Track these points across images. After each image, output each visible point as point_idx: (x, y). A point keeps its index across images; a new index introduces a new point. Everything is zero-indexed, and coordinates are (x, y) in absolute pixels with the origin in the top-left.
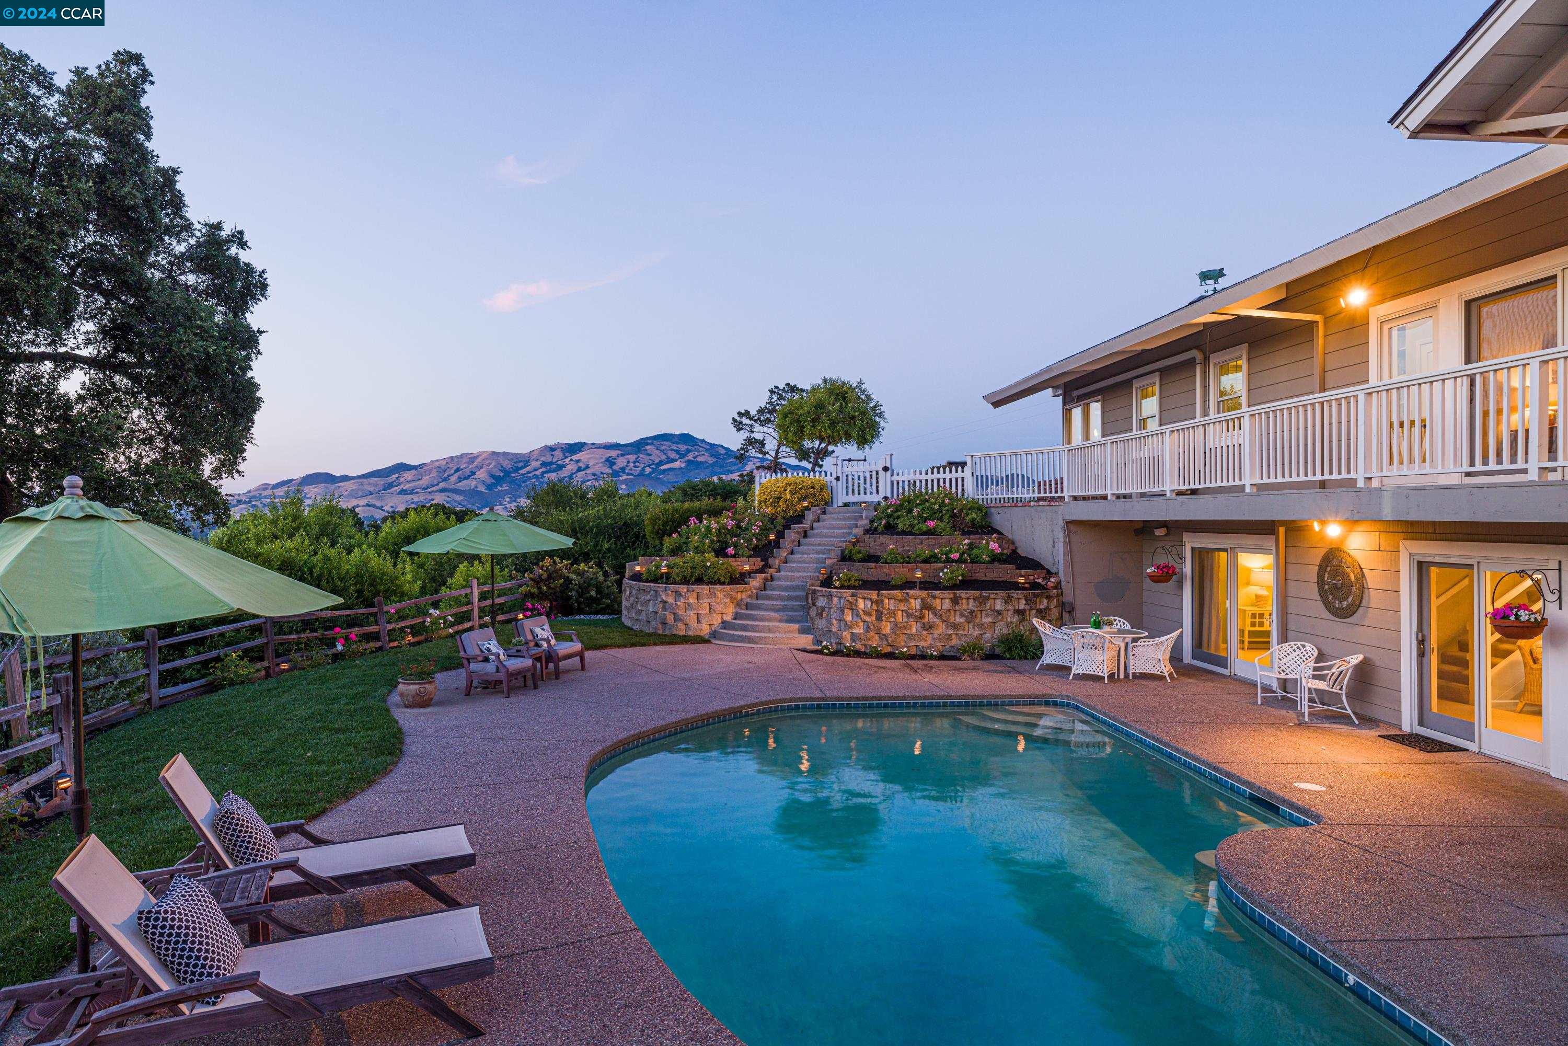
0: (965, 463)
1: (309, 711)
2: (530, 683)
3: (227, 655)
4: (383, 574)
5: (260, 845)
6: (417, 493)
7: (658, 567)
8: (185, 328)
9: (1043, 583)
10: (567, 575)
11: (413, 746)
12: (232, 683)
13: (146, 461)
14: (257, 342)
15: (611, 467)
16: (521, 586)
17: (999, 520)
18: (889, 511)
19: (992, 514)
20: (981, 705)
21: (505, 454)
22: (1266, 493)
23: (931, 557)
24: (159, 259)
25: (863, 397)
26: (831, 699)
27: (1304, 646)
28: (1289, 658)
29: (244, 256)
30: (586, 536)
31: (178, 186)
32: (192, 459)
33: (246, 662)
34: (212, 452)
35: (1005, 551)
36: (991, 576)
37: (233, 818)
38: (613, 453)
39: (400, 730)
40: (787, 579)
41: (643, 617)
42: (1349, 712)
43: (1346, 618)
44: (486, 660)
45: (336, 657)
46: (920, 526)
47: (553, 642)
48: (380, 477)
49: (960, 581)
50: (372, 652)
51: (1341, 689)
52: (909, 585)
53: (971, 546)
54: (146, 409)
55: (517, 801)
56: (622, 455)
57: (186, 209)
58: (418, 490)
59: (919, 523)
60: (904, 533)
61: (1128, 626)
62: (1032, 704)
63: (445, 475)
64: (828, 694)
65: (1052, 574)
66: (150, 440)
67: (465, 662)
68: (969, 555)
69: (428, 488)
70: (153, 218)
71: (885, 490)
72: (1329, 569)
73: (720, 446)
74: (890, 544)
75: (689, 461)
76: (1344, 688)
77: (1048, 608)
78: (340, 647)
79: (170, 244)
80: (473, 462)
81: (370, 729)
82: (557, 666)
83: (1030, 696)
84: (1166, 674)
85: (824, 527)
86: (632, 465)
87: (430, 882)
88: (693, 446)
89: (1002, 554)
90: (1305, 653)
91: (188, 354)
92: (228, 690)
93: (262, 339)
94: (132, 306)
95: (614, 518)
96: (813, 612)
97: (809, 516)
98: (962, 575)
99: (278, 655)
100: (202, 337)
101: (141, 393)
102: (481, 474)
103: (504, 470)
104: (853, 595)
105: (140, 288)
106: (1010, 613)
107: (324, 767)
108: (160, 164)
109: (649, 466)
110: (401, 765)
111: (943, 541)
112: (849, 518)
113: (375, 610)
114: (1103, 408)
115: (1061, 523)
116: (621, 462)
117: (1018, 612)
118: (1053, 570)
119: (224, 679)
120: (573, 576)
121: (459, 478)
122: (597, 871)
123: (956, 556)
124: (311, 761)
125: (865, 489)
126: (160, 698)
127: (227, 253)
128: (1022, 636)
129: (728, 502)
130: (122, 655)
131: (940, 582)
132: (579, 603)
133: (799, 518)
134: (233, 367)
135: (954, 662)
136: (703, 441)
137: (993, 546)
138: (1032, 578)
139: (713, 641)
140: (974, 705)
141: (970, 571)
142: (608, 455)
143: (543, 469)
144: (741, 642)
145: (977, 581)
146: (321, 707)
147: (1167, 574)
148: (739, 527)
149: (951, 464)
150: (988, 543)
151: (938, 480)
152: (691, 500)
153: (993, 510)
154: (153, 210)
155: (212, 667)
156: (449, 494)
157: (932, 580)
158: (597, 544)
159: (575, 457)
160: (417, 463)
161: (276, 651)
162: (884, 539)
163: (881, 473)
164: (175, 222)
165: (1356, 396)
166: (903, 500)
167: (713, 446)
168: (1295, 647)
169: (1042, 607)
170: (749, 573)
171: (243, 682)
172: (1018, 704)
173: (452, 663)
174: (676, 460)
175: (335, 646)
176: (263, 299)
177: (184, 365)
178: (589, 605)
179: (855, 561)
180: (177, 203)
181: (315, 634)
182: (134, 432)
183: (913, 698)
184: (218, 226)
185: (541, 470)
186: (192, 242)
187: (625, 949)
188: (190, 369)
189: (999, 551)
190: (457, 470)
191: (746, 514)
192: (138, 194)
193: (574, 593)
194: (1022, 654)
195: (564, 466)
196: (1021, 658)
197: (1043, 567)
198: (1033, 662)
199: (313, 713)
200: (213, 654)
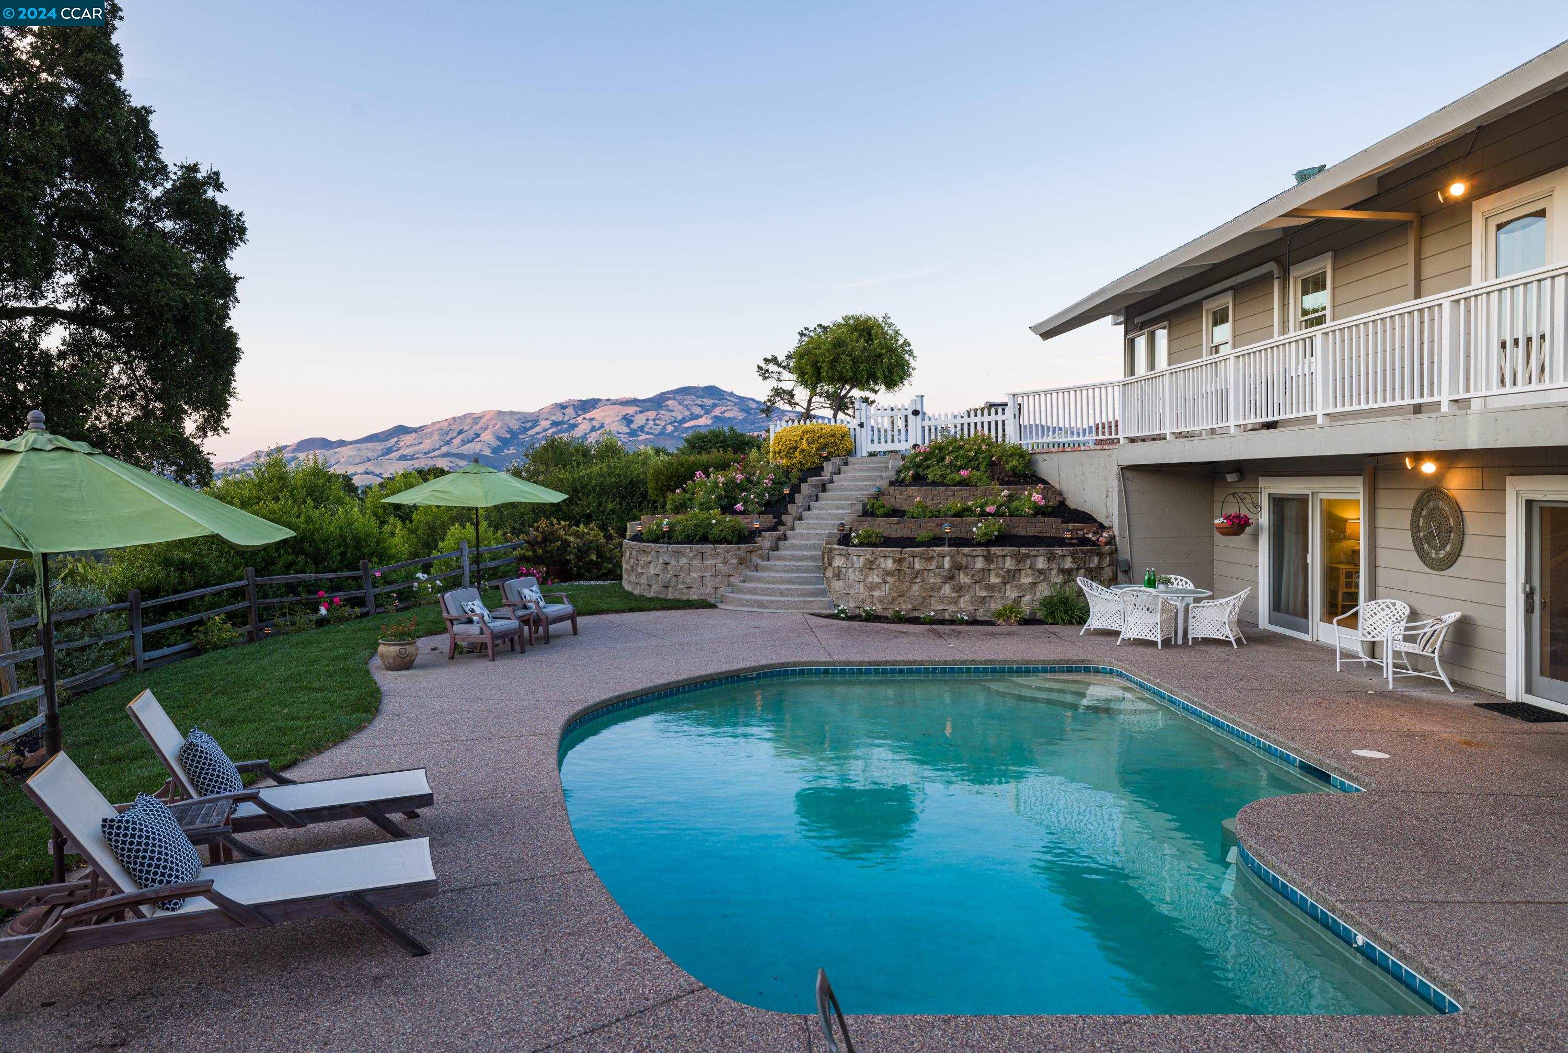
0: (1006, 405)
1: (289, 672)
2: (517, 647)
3: (209, 618)
4: (368, 535)
5: (223, 778)
6: (418, 458)
7: (659, 525)
8: (161, 277)
9: (1093, 539)
10: (565, 537)
11: (389, 705)
12: (215, 647)
13: (127, 419)
14: (233, 290)
15: (628, 426)
16: (515, 549)
17: (1047, 468)
18: (918, 459)
19: (1036, 461)
20: (1010, 671)
21: (512, 413)
22: (1340, 423)
23: (965, 510)
24: (135, 205)
25: (890, 332)
26: (840, 663)
27: (1394, 605)
28: (1376, 618)
29: (221, 199)
30: (588, 496)
31: (152, 127)
32: (174, 415)
33: (229, 625)
34: (196, 409)
35: (1051, 503)
36: (1032, 531)
37: (197, 750)
38: (631, 410)
39: (378, 690)
40: (802, 536)
41: (643, 580)
42: (1444, 678)
43: (1443, 570)
44: (470, 621)
45: (321, 622)
46: (953, 475)
47: (542, 604)
48: (378, 441)
49: (996, 536)
50: (357, 617)
51: (1433, 652)
52: (937, 541)
53: (1010, 498)
54: (125, 363)
55: (488, 756)
56: (641, 412)
57: (160, 150)
58: (419, 455)
59: (952, 472)
60: (934, 484)
61: (1191, 586)
62: (1069, 670)
63: (448, 438)
64: (836, 658)
65: (1105, 528)
66: (131, 397)
67: (448, 624)
68: (1008, 508)
69: (429, 452)
70: (128, 163)
71: (915, 437)
72: (1424, 513)
73: (751, 399)
74: (917, 496)
75: (716, 417)
76: (1437, 651)
77: (1100, 568)
78: (323, 611)
79: (146, 189)
80: (477, 424)
81: (349, 689)
82: (546, 631)
83: (1067, 662)
84: (1232, 639)
85: (846, 480)
86: (651, 423)
87: (387, 819)
88: (720, 400)
89: (1046, 506)
90: (1395, 612)
91: (167, 304)
92: (212, 654)
93: (239, 286)
94: (109, 255)
95: (619, 475)
96: (829, 574)
97: (829, 467)
98: (999, 531)
99: (261, 621)
100: (179, 286)
101: (120, 347)
102: (487, 437)
103: (510, 431)
104: (873, 554)
105: (117, 235)
106: (1054, 572)
107: (298, 723)
108: (133, 104)
109: (671, 423)
110: (376, 722)
111: (979, 492)
112: (875, 469)
113: (360, 573)
114: (1169, 334)
115: (1116, 469)
116: (640, 420)
117: (1063, 571)
118: (1107, 524)
119: (208, 642)
120: (571, 539)
121: (463, 441)
122: (559, 818)
123: (991, 509)
124: (286, 718)
125: (893, 436)
126: (145, 662)
127: (205, 196)
128: (1067, 599)
129: (740, 456)
130: (105, 616)
131: (973, 539)
132: (579, 568)
133: (817, 470)
134: (211, 315)
135: (986, 627)
136: (731, 394)
137: (1036, 497)
138: (1081, 533)
139: (720, 605)
140: (1002, 670)
141: (1008, 525)
142: (624, 413)
143: (554, 430)
144: (749, 606)
145: (1017, 536)
146: (301, 668)
147: (1238, 525)
148: (749, 480)
149: (991, 406)
150: (1031, 495)
151: (976, 424)
152: (699, 453)
153: (1038, 457)
154: (127, 153)
155: (196, 631)
156: (452, 459)
157: (964, 536)
158: (600, 505)
159: (588, 416)
160: (417, 426)
161: (260, 616)
162: (911, 491)
163: (911, 418)
164: (150, 166)
165: (1440, 305)
166: (935, 448)
167: (742, 399)
168: (1383, 606)
169: (1092, 565)
170: (759, 532)
171: (225, 647)
172: (1053, 671)
173: (438, 628)
174: (701, 417)
175: (318, 610)
176: (242, 244)
177: (162, 315)
178: (589, 571)
179: (877, 516)
180: (151, 145)
181: (299, 598)
182: (114, 388)
183: (932, 663)
184: (194, 168)
185: (551, 431)
186: (168, 185)
187: (577, 886)
188: (168, 319)
189: (1043, 503)
190: (460, 432)
191: (759, 466)
192: (111, 138)
193: (572, 557)
194: (1066, 618)
195: (576, 425)
196: (1065, 624)
197: (1095, 521)
198: (1078, 627)
199: (292, 674)
200: (196, 617)
